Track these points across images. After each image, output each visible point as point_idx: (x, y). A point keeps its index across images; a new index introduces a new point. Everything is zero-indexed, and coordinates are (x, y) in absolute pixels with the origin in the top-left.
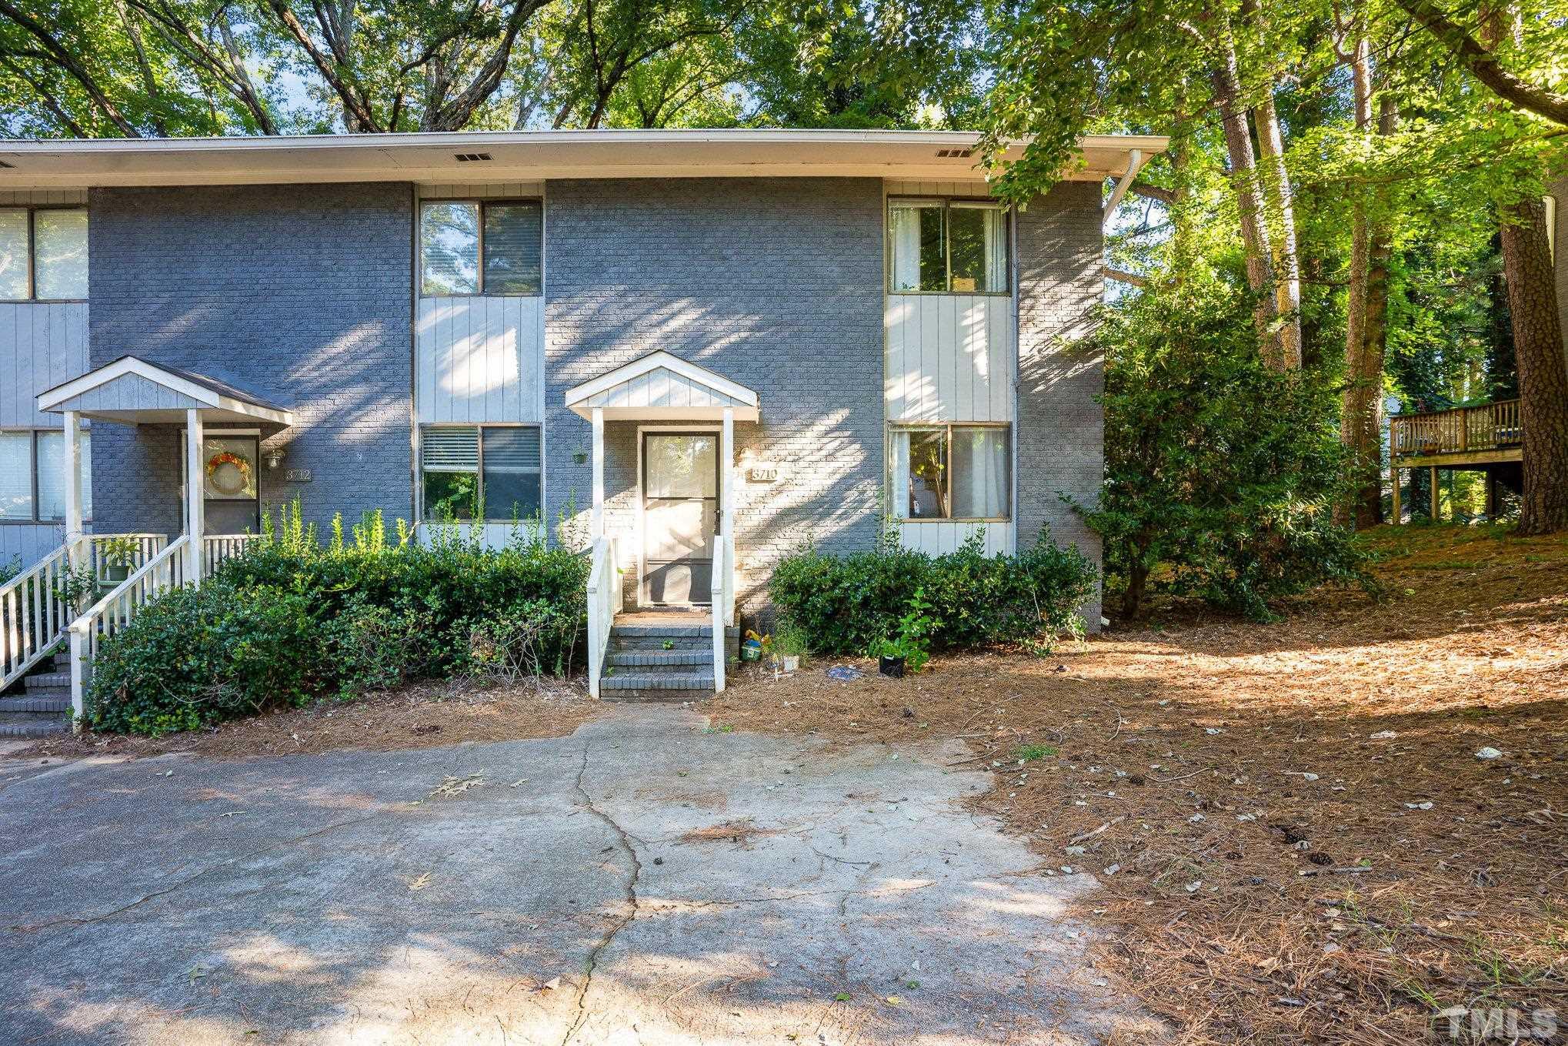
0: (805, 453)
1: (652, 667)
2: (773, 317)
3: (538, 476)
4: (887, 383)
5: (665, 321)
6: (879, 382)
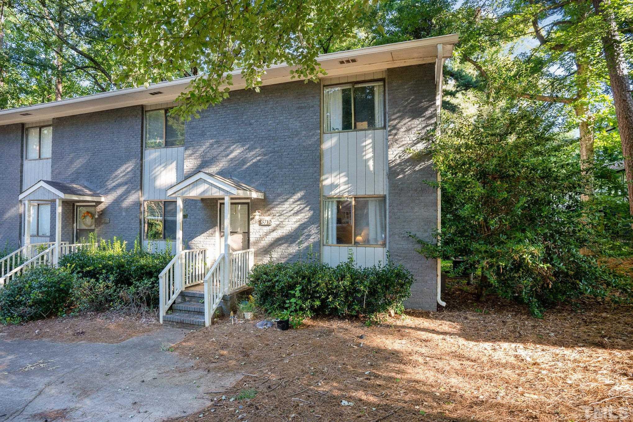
0: (285, 212)
2: (270, 149)
4: (323, 177)
5: (228, 155)
6: (318, 177)
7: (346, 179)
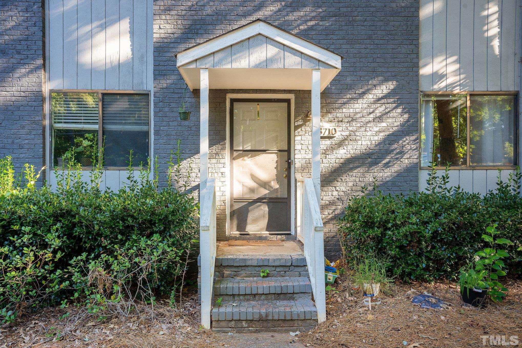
0: (359, 115)
1: (255, 295)
2: (333, 9)
3: (146, 134)
4: (421, 63)
6: (415, 60)
7: (457, 66)
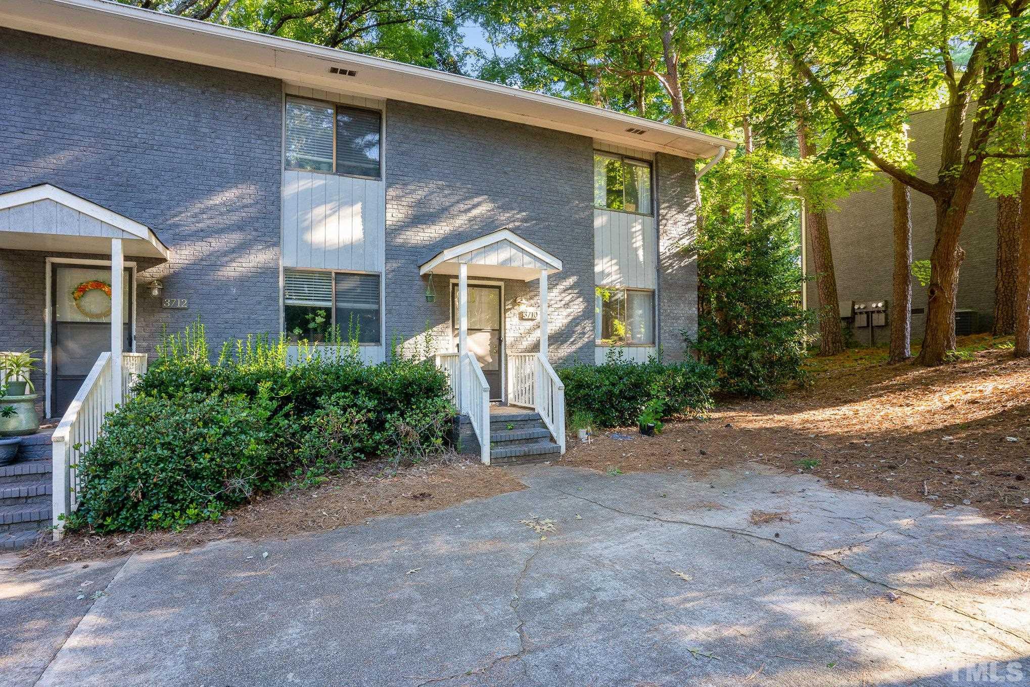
0: (553, 302)
2: (533, 214)
3: (377, 312)
5: (469, 210)
6: (592, 261)
7: (617, 267)
